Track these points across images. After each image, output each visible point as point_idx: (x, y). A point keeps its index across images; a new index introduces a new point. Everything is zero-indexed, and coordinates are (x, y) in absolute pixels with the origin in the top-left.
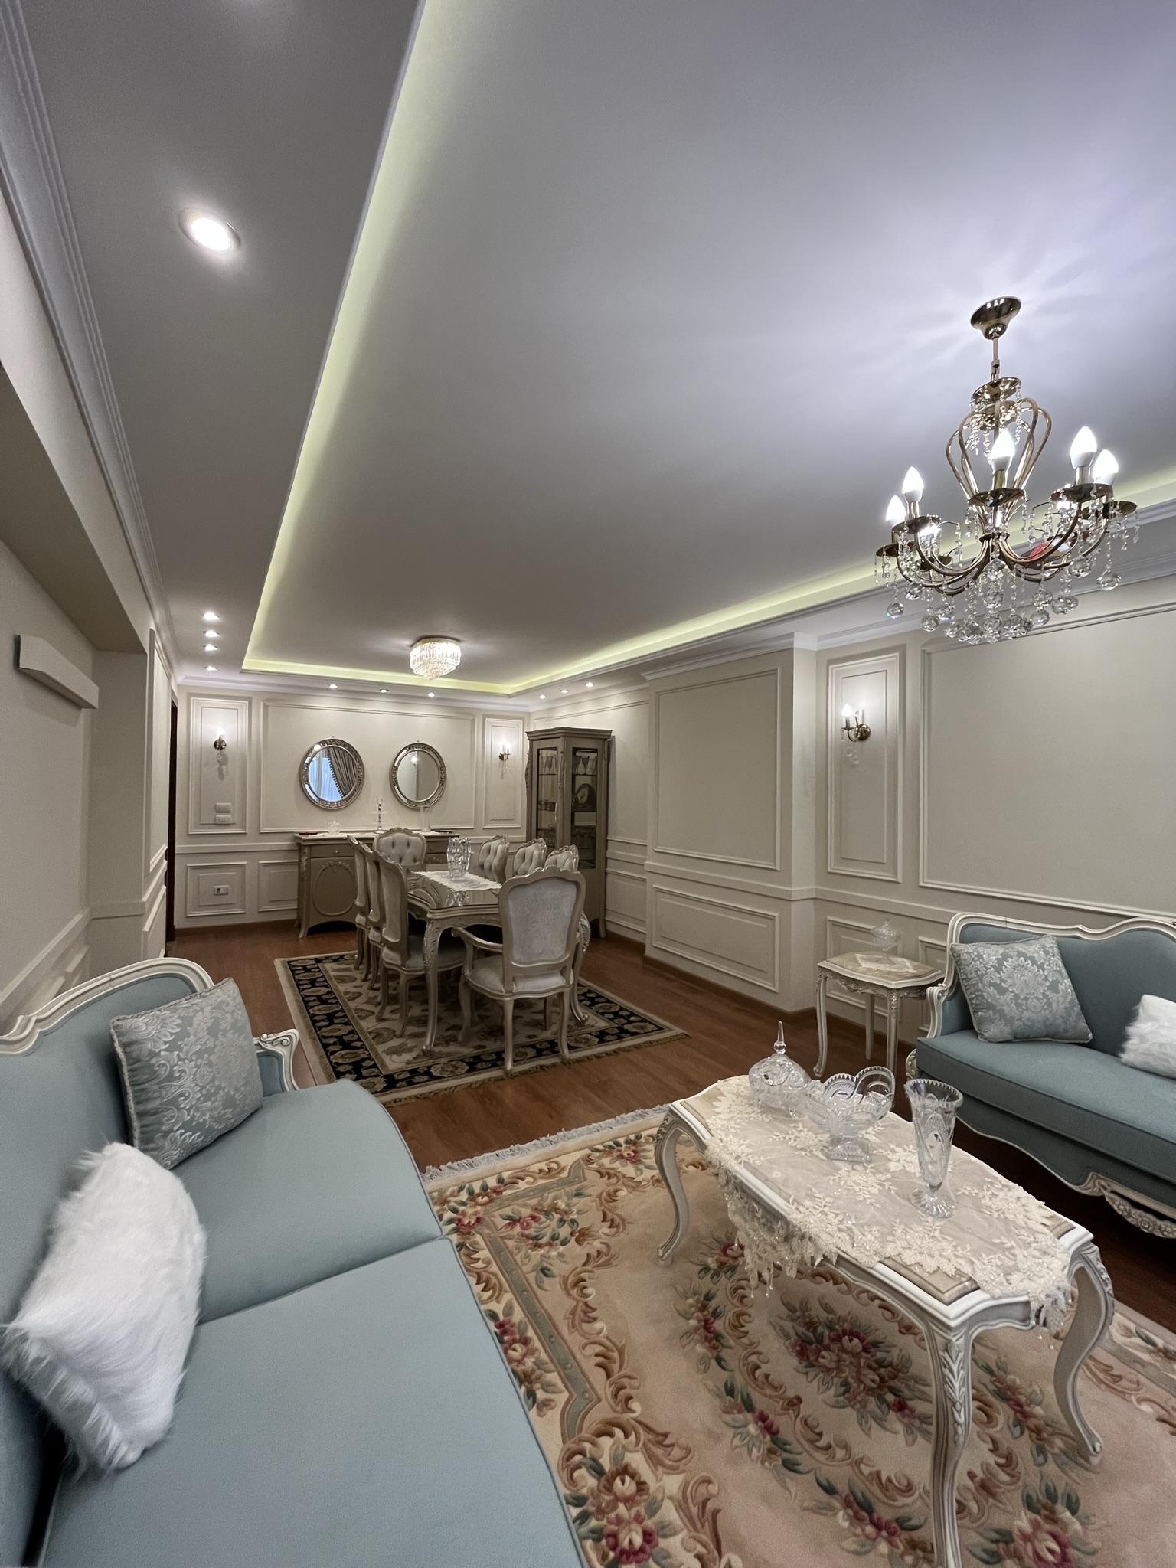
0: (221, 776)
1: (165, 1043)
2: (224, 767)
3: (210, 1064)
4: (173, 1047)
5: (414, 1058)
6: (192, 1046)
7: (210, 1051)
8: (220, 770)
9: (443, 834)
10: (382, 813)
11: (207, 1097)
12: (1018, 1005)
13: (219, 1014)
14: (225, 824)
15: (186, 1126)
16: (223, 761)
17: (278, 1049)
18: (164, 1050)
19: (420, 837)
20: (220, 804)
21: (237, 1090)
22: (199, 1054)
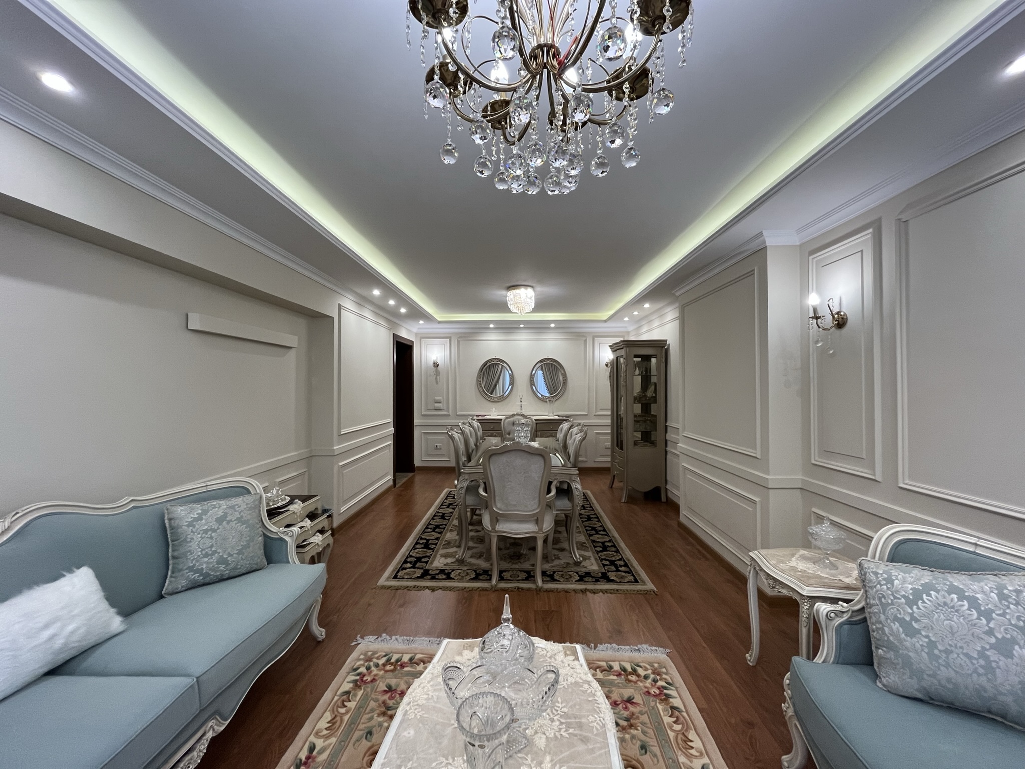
0: (437, 383)
1: (187, 522)
2: (438, 377)
3: (211, 538)
4: (190, 524)
5: (452, 563)
6: (202, 525)
7: (214, 531)
8: (436, 379)
9: (561, 418)
10: (523, 403)
11: (206, 555)
12: (933, 657)
13: (230, 511)
14: (439, 410)
15: (191, 569)
16: (437, 373)
17: (286, 538)
18: (185, 526)
19: (531, 420)
20: (437, 398)
21: (230, 555)
22: (206, 531)
